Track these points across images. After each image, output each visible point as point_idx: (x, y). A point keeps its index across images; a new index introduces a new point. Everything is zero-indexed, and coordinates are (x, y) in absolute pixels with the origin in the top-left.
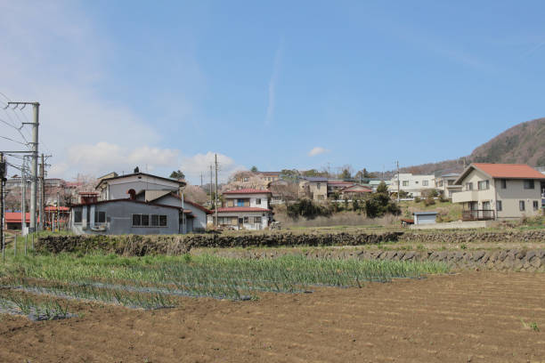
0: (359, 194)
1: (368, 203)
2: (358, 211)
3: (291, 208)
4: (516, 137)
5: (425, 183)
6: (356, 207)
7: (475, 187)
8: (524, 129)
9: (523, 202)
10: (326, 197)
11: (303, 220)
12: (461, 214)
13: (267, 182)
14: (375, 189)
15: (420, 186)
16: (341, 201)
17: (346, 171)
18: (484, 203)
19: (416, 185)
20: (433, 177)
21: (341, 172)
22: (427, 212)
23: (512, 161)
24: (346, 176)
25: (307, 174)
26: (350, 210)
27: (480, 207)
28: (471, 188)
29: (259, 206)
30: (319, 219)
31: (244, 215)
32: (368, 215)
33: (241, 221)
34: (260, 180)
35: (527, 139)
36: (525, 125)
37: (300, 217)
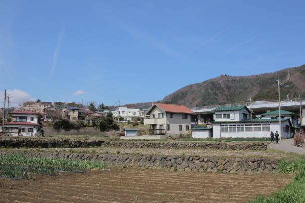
0: (97, 118)
1: (101, 123)
2: (95, 127)
3: (56, 124)
4: (187, 91)
5: (134, 113)
6: (94, 125)
7: (157, 117)
8: (191, 88)
9: (181, 126)
10: (77, 118)
11: (63, 131)
12: (148, 131)
13: (43, 108)
14: (106, 115)
15: (131, 115)
16: (86, 122)
17: (92, 104)
18: (161, 126)
19: (129, 114)
20: (138, 110)
21: (89, 105)
22: (133, 129)
23: (184, 104)
24: (92, 107)
25: (70, 105)
26: (91, 126)
27: (159, 128)
28: (154, 117)
29: (32, 122)
30: (72, 131)
31: (23, 127)
32: (101, 130)
33: (20, 131)
34: (39, 107)
35: (192, 93)
36: (191, 85)
37: (61, 129)
